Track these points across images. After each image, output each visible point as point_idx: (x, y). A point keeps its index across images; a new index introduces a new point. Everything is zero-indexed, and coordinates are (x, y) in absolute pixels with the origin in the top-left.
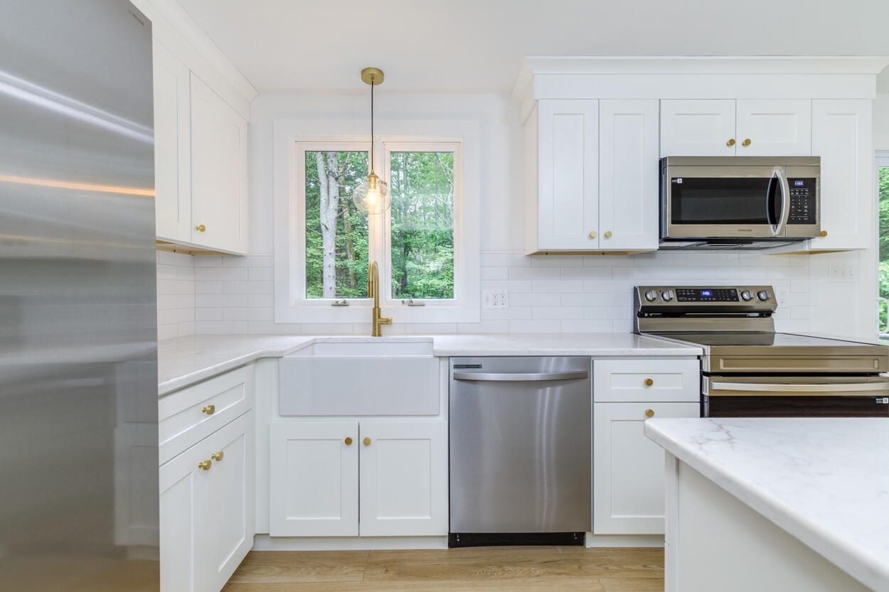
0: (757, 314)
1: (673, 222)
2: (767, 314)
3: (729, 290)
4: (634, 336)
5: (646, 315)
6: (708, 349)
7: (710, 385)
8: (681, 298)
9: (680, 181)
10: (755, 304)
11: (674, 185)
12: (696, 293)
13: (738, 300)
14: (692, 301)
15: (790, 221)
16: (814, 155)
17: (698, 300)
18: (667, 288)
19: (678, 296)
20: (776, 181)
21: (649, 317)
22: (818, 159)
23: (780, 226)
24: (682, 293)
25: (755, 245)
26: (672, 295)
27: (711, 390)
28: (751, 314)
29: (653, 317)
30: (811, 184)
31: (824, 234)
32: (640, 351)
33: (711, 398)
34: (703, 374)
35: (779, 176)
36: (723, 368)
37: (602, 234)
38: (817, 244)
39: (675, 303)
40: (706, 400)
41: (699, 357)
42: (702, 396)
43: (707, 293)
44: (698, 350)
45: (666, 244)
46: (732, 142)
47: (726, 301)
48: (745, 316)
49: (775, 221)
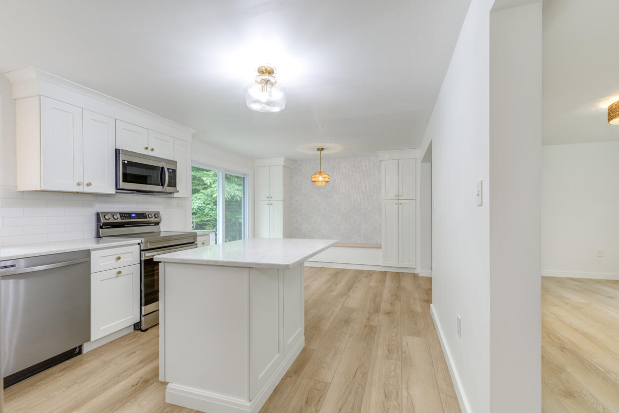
0: (154, 224)
1: (123, 181)
2: (157, 224)
3: (143, 213)
4: (97, 240)
5: (104, 227)
6: (143, 239)
7: (145, 255)
8: (122, 218)
9: (126, 162)
10: (153, 220)
11: (124, 163)
12: (128, 215)
13: (147, 218)
14: (127, 219)
15: (168, 186)
16: (175, 160)
17: (130, 219)
18: (116, 213)
19: (121, 217)
20: (163, 168)
21: (105, 228)
22: (176, 162)
23: (165, 187)
24: (123, 215)
25: (155, 194)
26: (119, 216)
27: (145, 257)
28: (152, 224)
29: (107, 228)
30: (174, 171)
31: (178, 192)
32: (101, 245)
33: (145, 260)
34: (141, 251)
35: (165, 167)
36: (149, 247)
37: (85, 184)
38: (176, 195)
39: (120, 220)
40: (142, 262)
41: (139, 244)
42: (141, 260)
43: (133, 215)
44: (139, 241)
45: (117, 191)
46: (147, 148)
47: (141, 218)
48: (149, 225)
49: (163, 185)
